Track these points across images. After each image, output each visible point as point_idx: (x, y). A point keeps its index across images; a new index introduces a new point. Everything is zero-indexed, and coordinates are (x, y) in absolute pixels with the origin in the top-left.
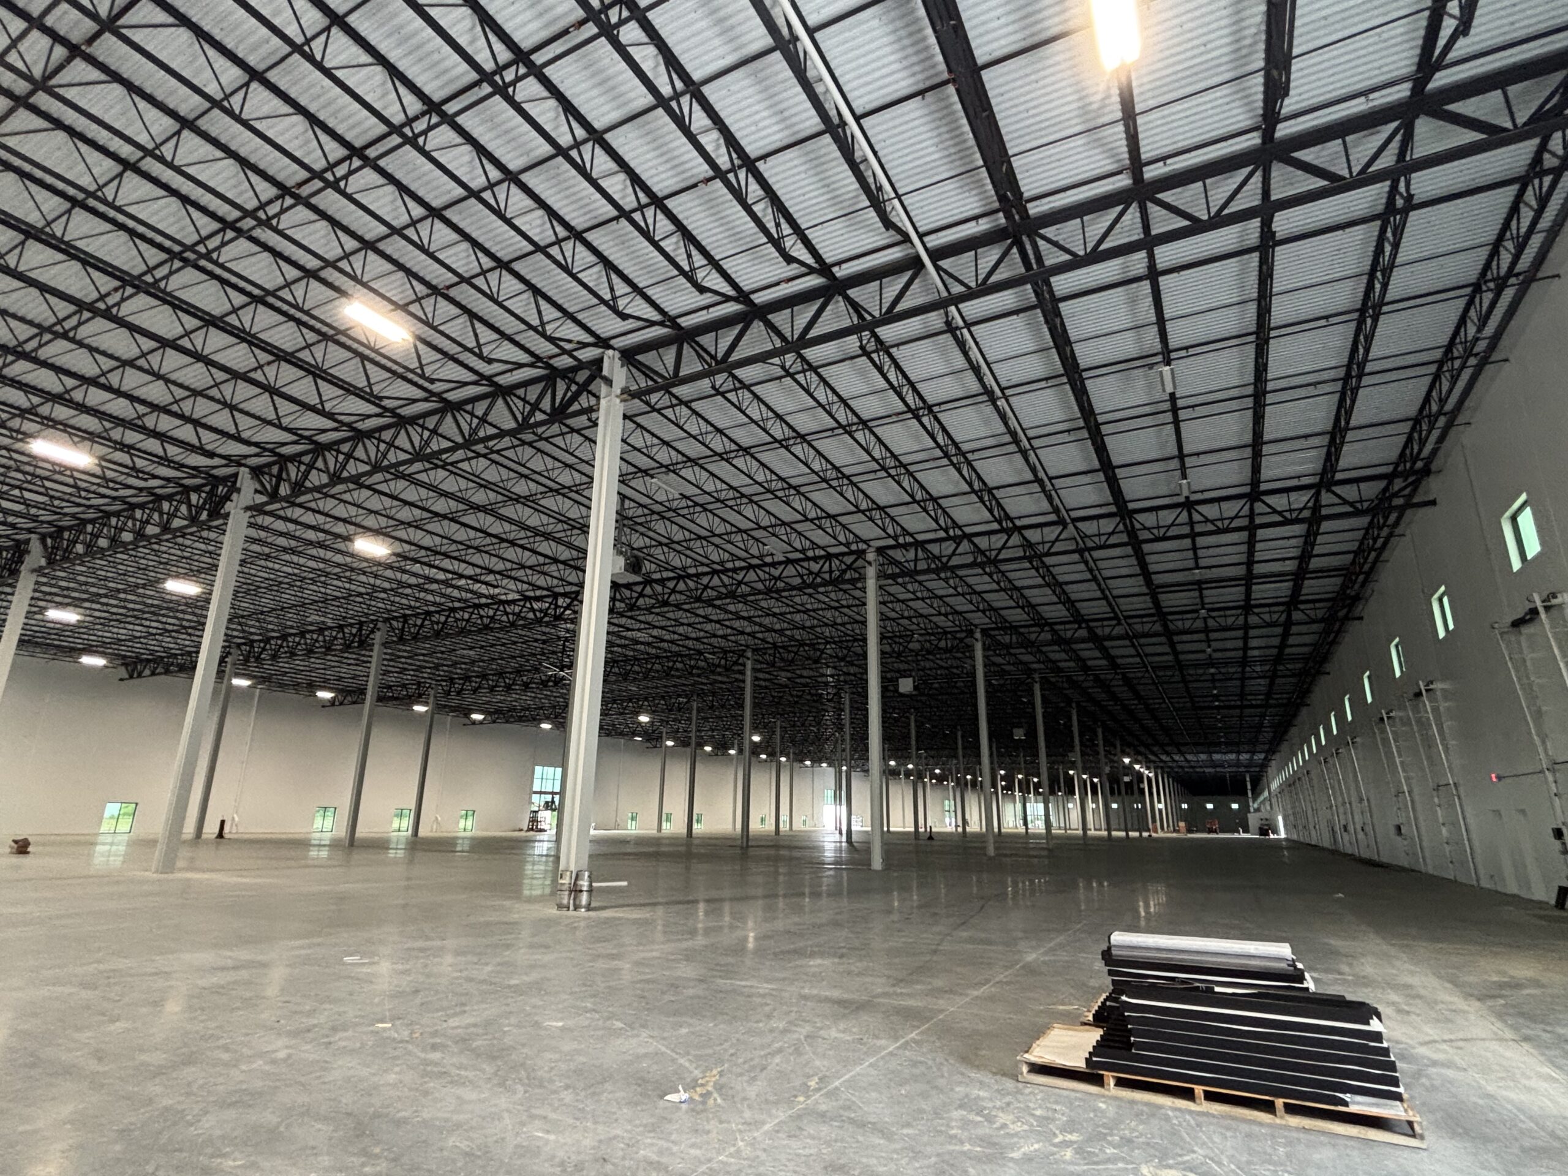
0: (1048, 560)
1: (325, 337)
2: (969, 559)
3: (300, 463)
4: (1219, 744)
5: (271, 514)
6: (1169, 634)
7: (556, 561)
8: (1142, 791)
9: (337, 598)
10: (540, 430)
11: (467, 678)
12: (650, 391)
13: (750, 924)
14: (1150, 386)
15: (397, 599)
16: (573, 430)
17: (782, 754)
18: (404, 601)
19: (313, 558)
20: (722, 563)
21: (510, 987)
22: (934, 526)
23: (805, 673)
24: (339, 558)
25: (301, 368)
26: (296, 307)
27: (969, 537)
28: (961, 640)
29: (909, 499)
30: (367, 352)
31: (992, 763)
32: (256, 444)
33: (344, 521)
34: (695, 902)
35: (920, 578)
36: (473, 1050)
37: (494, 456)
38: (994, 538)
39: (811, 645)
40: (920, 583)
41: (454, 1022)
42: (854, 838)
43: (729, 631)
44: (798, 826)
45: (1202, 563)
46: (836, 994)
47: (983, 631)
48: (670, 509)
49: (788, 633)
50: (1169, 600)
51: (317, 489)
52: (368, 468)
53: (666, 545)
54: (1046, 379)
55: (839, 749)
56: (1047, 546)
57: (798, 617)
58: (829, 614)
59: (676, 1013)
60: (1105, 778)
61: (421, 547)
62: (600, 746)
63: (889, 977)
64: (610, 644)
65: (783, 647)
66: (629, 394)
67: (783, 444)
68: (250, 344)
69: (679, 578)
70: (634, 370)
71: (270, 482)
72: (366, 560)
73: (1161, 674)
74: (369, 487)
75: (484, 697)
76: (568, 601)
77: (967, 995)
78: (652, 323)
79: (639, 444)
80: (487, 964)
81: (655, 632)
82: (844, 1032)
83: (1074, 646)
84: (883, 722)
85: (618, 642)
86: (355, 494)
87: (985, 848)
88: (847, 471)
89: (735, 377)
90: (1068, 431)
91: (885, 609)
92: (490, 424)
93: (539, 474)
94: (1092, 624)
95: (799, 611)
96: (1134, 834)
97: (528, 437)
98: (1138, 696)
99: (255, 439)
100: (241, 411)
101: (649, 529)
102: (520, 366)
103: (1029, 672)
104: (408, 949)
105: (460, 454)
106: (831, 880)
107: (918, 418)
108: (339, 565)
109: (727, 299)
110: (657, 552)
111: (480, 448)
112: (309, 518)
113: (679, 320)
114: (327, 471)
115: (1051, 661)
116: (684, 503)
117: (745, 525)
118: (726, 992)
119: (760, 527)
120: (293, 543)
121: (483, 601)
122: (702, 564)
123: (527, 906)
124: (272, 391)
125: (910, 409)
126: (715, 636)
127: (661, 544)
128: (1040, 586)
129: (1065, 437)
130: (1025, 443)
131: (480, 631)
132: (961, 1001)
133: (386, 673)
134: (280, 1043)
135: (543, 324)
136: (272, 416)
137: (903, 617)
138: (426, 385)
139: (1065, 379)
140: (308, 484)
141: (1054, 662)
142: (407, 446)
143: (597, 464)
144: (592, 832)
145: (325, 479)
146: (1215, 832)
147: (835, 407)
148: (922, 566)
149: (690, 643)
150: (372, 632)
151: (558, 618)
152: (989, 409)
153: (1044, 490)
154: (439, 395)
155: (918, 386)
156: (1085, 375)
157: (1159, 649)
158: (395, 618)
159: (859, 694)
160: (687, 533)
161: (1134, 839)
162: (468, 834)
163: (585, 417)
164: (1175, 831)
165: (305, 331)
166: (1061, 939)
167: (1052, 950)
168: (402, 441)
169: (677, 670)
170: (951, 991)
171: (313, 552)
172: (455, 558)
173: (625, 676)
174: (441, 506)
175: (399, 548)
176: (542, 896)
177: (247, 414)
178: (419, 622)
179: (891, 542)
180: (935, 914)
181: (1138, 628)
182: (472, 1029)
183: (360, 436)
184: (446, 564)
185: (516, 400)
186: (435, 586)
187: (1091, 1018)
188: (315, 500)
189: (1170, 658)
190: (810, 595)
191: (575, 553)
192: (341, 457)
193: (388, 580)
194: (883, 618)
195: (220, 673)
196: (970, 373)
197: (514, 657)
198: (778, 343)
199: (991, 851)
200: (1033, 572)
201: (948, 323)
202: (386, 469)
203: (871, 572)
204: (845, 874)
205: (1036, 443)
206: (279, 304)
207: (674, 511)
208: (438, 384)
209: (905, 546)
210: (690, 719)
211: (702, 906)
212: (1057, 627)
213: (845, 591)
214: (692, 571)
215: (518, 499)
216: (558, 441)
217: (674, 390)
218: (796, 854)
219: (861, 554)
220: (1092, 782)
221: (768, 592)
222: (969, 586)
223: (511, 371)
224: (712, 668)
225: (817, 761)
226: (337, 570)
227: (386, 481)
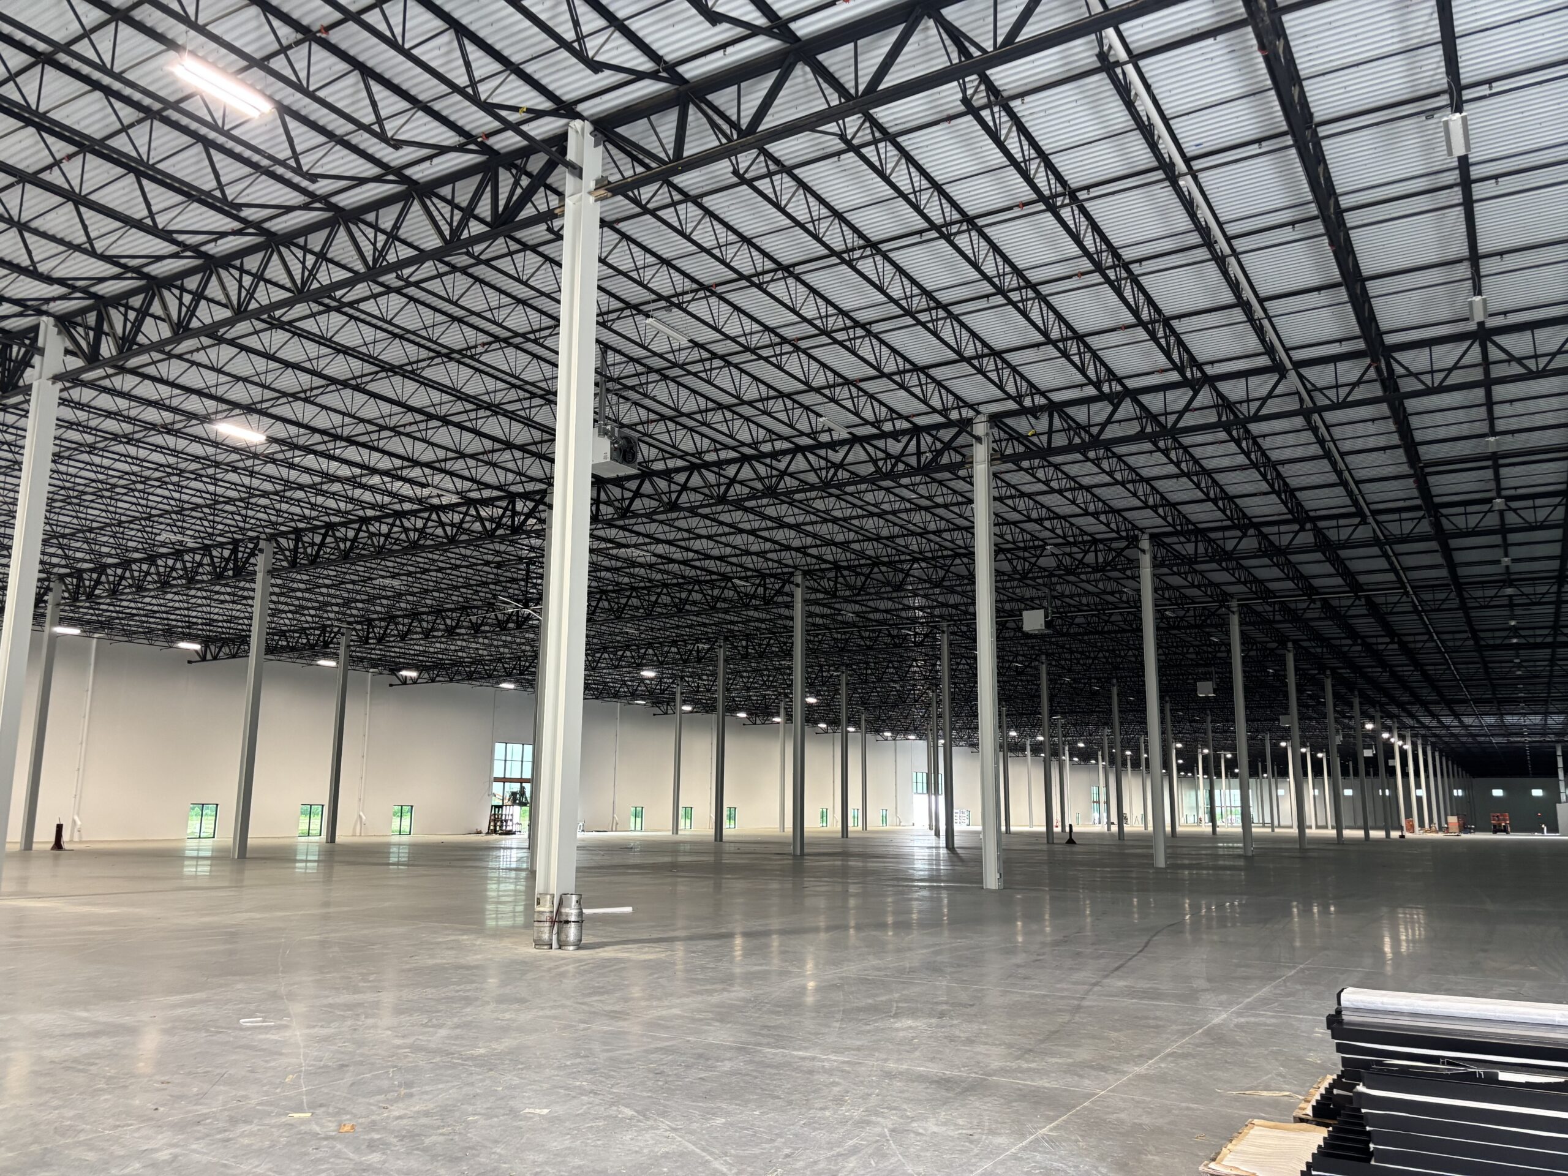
0: (1256, 428)
1: (148, 114)
2: (1134, 428)
3: (128, 307)
4: (1516, 701)
5: (91, 385)
6: (1441, 536)
7: (509, 445)
8: (1391, 771)
9: (197, 507)
10: (477, 249)
11: (391, 619)
12: (640, 182)
13: (810, 966)
14: (1428, 147)
15: (284, 506)
16: (525, 247)
17: (850, 722)
18: (295, 509)
19: (157, 448)
20: (754, 444)
21: (473, 1058)
22: (1079, 378)
23: (882, 605)
24: (196, 449)
25: (117, 163)
26: (102, 68)
27: (1134, 395)
28: (1120, 552)
29: (1041, 339)
30: (212, 135)
31: (1163, 733)
32: (61, 282)
33: (199, 393)
34: (730, 936)
35: (1056, 459)
36: (425, 1150)
37: (412, 291)
38: (1171, 395)
39: (889, 564)
40: (1057, 467)
41: (396, 1110)
42: (958, 841)
43: (768, 546)
44: (874, 823)
45: (1500, 425)
46: (933, 1069)
47: (1152, 537)
48: (675, 365)
49: (856, 546)
50: (1444, 485)
51: (158, 346)
52: (227, 313)
53: (671, 419)
54: (1259, 141)
55: (934, 715)
56: (1254, 406)
57: (870, 524)
58: (917, 518)
59: (708, 1096)
60: (1334, 751)
61: (314, 430)
62: (588, 714)
63: (1010, 1046)
64: (594, 568)
65: (848, 568)
66: (608, 188)
67: (844, 258)
68: (40, 128)
69: (692, 468)
70: (614, 151)
71: (86, 338)
72: (235, 450)
73: (1427, 596)
74: (232, 342)
75: (417, 645)
76: (530, 504)
77: (1124, 1073)
78: (638, 76)
79: (626, 265)
80: (440, 1026)
81: (660, 549)
82: (945, 1124)
83: (1293, 558)
84: (999, 674)
85: (607, 563)
86: (213, 352)
87: (1151, 857)
88: (944, 297)
89: (769, 156)
90: (1293, 224)
91: (1000, 508)
92: (404, 242)
93: (478, 315)
94: (1321, 524)
95: (871, 514)
96: (1377, 834)
97: (462, 260)
98: (1390, 631)
99: (58, 274)
100: (36, 232)
101: (645, 395)
102: (442, 150)
103: (1224, 598)
104: (330, 1005)
105: (361, 290)
106: (926, 905)
107: (1054, 210)
108: (196, 458)
109: (754, 31)
110: (658, 429)
111: (390, 279)
112: (147, 390)
113: (681, 69)
114: (168, 319)
115: (1256, 580)
116: (695, 354)
117: (787, 385)
118: (778, 1066)
119: (811, 389)
120: (127, 428)
121: (407, 506)
122: (726, 447)
123: (492, 943)
124: (78, 200)
125: (1041, 197)
126: (748, 553)
127: (663, 418)
128: (1241, 468)
129: (1287, 234)
130: (1222, 245)
131: (404, 551)
132: (1113, 1081)
133: (276, 612)
134: (161, 1139)
135: (473, 83)
136: (80, 238)
137: (1029, 520)
138: (305, 183)
139: (1289, 140)
140: (141, 339)
141: (1261, 582)
142: (284, 279)
143: (564, 297)
144: (580, 835)
145: (166, 332)
146: (1505, 831)
147: (925, 196)
148: (1060, 440)
149: (710, 564)
150: (252, 554)
151: (517, 530)
152: (1164, 194)
153: (1251, 319)
154: (325, 199)
155: (1055, 159)
156: (1322, 131)
157: (1426, 560)
158: (283, 534)
159: (964, 635)
160: (702, 401)
161: (1378, 841)
162: (405, 839)
163: (544, 227)
164: (1441, 829)
165: (118, 105)
166: (1265, 991)
167: (1250, 1007)
168: (275, 271)
169: (694, 603)
170: (1103, 1068)
171: (158, 439)
172: (364, 445)
173: (618, 614)
174: (339, 367)
175: (280, 431)
176: (513, 927)
177: (44, 235)
178: (318, 539)
179: (1012, 405)
180: (1078, 954)
181: (1394, 529)
182: (424, 1120)
183: (211, 265)
184: (351, 453)
185: (440, 204)
186: (336, 487)
187: (1309, 1111)
188: (154, 363)
189: (1444, 573)
190: (888, 490)
191: (537, 435)
192: (187, 298)
193: (270, 478)
194: (999, 521)
195: (39, 617)
196: (1137, 136)
197: (455, 588)
198: (835, 100)
199: (1161, 862)
200: (1232, 447)
201: (1102, 56)
202: (256, 315)
203: (981, 453)
204: (944, 895)
205: (1240, 245)
206: (75, 64)
207: (682, 366)
208: (322, 182)
209: (1034, 412)
210: (714, 674)
211: (738, 941)
212: (1266, 530)
213: (941, 483)
214: (711, 457)
215: (449, 354)
216: (505, 264)
217: (677, 180)
218: (872, 865)
219: (965, 425)
220: (1313, 757)
221: (825, 486)
222: (1132, 469)
223: (430, 158)
224: (744, 601)
225: (902, 728)
226: (194, 466)
227: (256, 332)
